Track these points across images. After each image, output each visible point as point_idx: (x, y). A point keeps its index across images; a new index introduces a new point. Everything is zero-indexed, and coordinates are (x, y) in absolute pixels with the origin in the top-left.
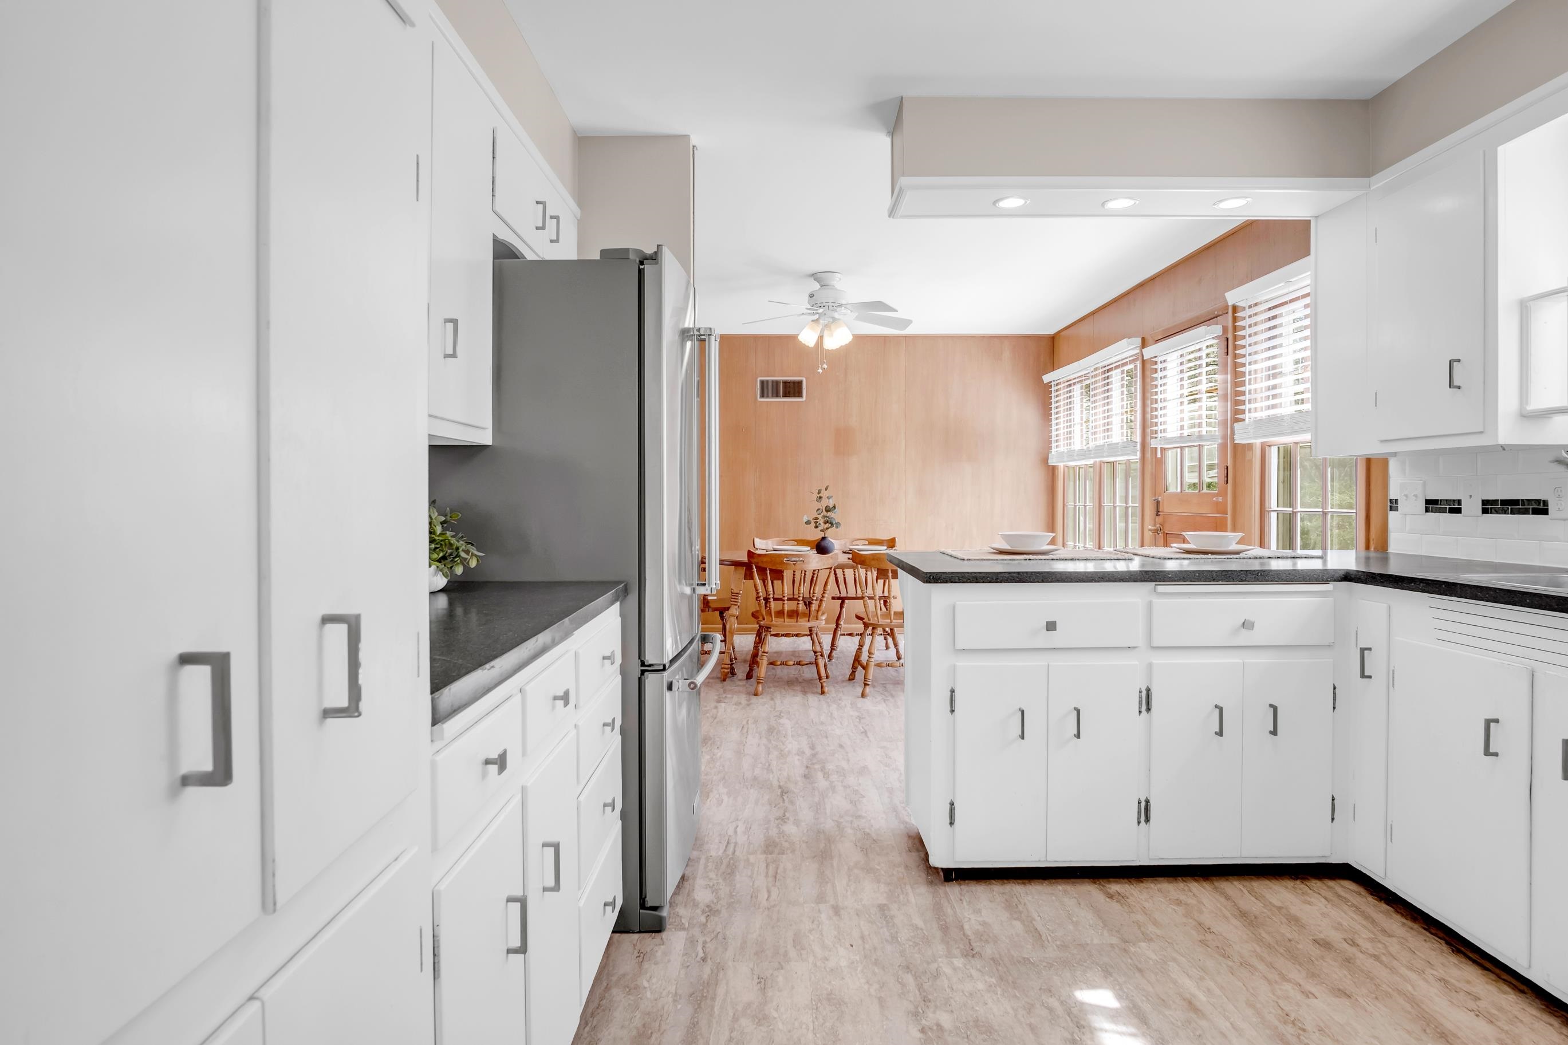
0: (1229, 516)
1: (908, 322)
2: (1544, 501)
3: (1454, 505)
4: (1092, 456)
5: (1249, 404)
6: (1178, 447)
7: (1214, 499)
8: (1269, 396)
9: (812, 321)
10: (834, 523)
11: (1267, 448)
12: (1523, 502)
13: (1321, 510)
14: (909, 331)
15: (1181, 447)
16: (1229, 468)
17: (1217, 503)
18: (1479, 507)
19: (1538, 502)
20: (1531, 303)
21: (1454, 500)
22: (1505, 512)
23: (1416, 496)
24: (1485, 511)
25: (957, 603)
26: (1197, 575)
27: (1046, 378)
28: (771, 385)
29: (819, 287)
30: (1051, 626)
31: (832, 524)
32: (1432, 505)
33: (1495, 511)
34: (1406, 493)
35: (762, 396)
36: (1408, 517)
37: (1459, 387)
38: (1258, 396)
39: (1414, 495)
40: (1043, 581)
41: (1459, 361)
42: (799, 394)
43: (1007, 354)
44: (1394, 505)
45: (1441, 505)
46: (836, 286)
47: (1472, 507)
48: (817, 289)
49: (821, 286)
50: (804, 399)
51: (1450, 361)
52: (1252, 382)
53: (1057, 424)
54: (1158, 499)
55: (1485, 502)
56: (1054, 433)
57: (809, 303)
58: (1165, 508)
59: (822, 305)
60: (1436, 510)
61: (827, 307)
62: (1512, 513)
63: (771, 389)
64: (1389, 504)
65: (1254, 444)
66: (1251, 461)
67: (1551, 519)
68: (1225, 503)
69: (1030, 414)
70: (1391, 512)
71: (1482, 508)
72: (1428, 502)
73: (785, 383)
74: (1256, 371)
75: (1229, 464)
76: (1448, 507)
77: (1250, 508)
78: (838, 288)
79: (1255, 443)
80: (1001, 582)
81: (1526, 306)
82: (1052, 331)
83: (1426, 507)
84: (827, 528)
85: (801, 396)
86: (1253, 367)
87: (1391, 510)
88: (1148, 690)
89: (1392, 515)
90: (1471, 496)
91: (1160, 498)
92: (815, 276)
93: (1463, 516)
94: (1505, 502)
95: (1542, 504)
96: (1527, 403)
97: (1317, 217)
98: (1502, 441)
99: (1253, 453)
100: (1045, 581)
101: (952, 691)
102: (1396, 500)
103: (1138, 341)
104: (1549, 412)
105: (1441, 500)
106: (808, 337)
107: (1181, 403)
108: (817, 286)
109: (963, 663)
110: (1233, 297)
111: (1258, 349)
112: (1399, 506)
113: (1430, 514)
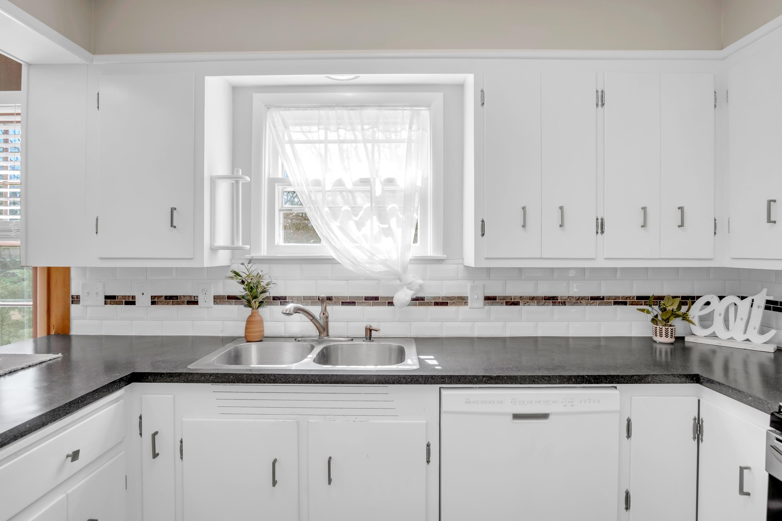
2: (195, 296)
3: (129, 299)
12: (182, 297)
18: (149, 301)
19: (191, 297)
21: (129, 296)
22: (168, 303)
23: (96, 293)
32: (110, 299)
33: (161, 303)
34: (86, 290)
36: (89, 309)
37: (175, 227)
39: (94, 292)
41: (175, 209)
44: (75, 300)
45: (117, 299)
55: (153, 297)
60: (114, 303)
62: (173, 304)
64: (71, 299)
70: (73, 305)
71: (151, 301)
72: (107, 297)
76: (124, 300)
81: (214, 181)
83: (105, 301)
87: (72, 303)
89: (74, 308)
90: (143, 294)
93: (136, 306)
94: (168, 297)
95: (194, 298)
96: (214, 242)
97: (29, 64)
98: (205, 265)
102: (78, 295)
105: (118, 296)
112: (81, 301)
113: (109, 306)
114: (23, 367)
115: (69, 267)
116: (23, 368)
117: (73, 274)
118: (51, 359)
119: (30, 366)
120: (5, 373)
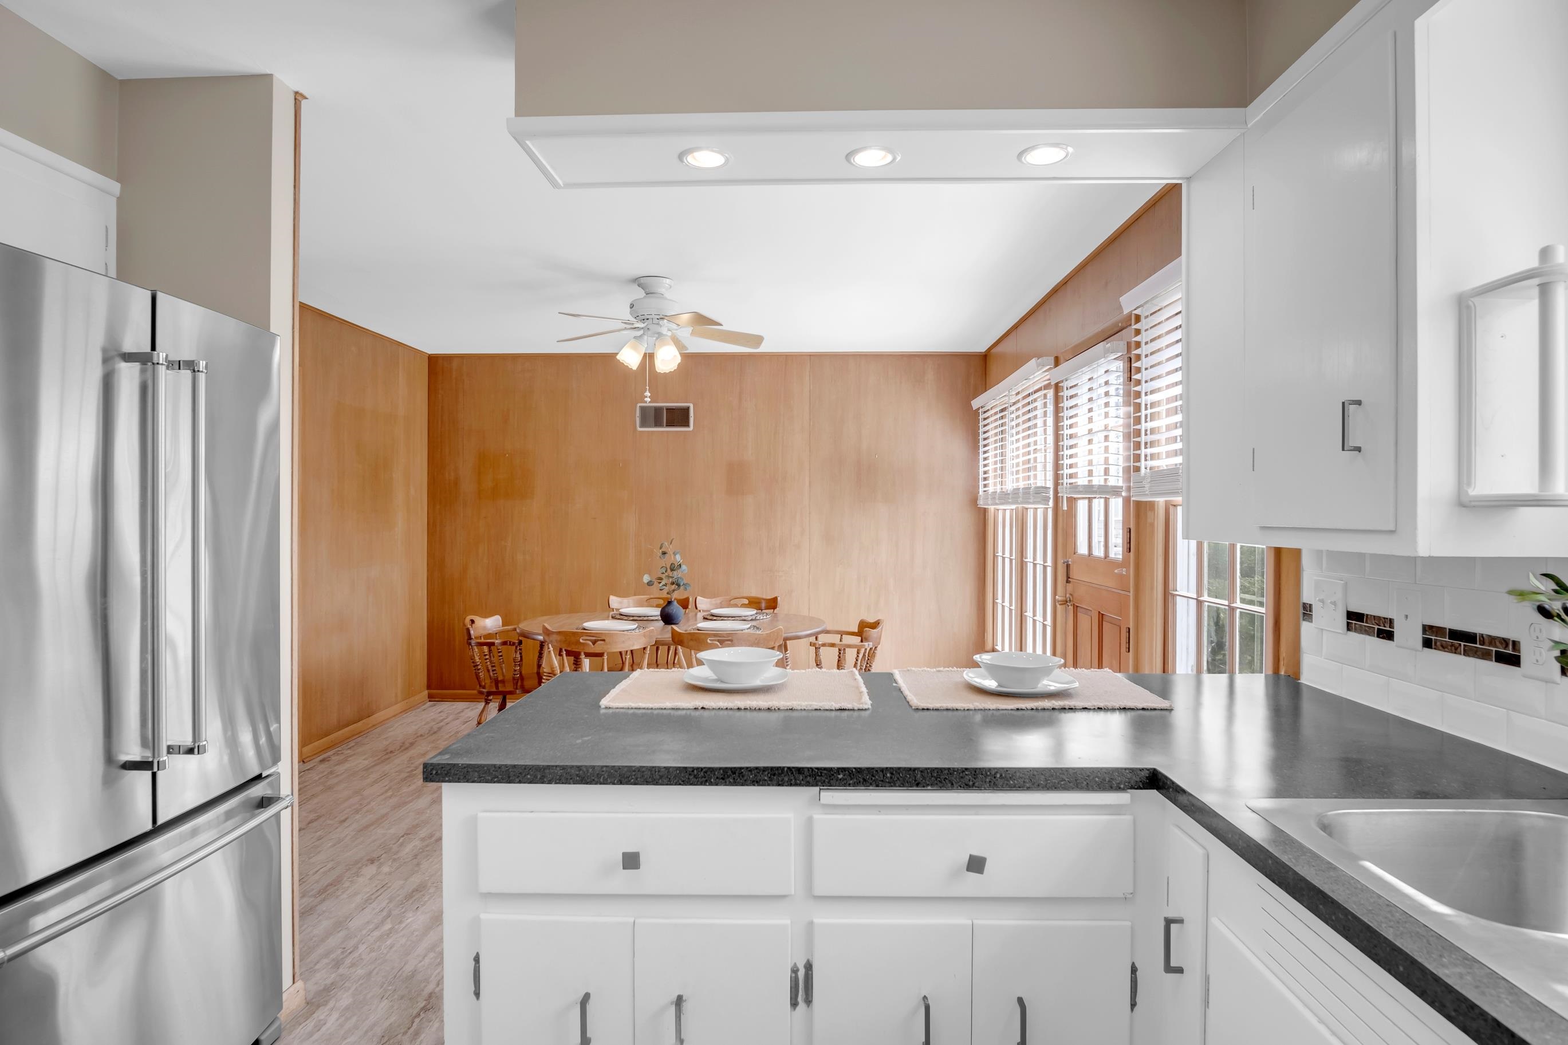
0: (1131, 594)
1: (758, 340)
2: (1514, 642)
3: (1385, 627)
4: (1010, 501)
5: (1145, 448)
6: (1086, 498)
7: (1116, 571)
8: (1176, 437)
9: (635, 337)
10: (682, 584)
11: (1171, 509)
12: (1483, 639)
13: (1226, 603)
14: (764, 348)
15: (1089, 498)
16: (1132, 531)
17: (1121, 575)
18: (1418, 637)
19: (1505, 642)
20: (1477, 300)
21: (1383, 618)
22: (1455, 650)
23: (1334, 603)
24: (1427, 644)
25: (481, 815)
26: (888, 775)
27: (976, 403)
28: (653, 413)
29: (645, 294)
30: (631, 861)
31: (679, 585)
32: (1355, 619)
33: (1442, 646)
34: (1321, 598)
35: (642, 425)
36: (1325, 635)
37: (1358, 449)
38: (1162, 437)
39: (1331, 603)
40: (621, 783)
41: (1359, 403)
42: (686, 424)
43: (930, 376)
44: (1307, 611)
45: (1367, 622)
46: (665, 295)
47: (1408, 633)
48: (642, 297)
49: (647, 294)
50: (691, 428)
51: (1343, 403)
52: (1149, 419)
53: (985, 459)
54: (1068, 561)
55: (1427, 629)
56: (982, 470)
57: (631, 314)
58: (1075, 574)
59: (643, 317)
60: (1360, 628)
61: (650, 321)
62: (1466, 653)
63: (656, 417)
64: (1302, 609)
65: (1156, 503)
66: (1152, 525)
67: (1525, 676)
68: (1128, 576)
69: (956, 447)
70: (1304, 622)
71: (1423, 637)
72: (1351, 616)
73: (670, 410)
74: (1153, 405)
75: (1132, 527)
76: (1376, 627)
77: (1152, 588)
78: (668, 298)
79: (1158, 502)
80: (550, 782)
81: (1468, 307)
82: (982, 348)
83: (1347, 622)
84: (674, 591)
85: (687, 425)
86: (1152, 398)
87: (1304, 619)
88: (809, 967)
89: (1305, 626)
90: (1407, 617)
91: (1070, 560)
92: (638, 281)
93: (1397, 646)
94: (1457, 635)
95: (1511, 647)
96: (1469, 484)
97: (1189, 179)
98: (1424, 549)
99: (1154, 513)
100: (623, 781)
101: (477, 959)
102: (1311, 605)
103: (1052, 360)
104: (1512, 503)
105: (1367, 615)
106: (630, 358)
107: (1089, 440)
108: (640, 293)
109: (494, 915)
110: (1128, 303)
111: (1162, 373)
112: (1313, 615)
113: (1353, 635)
114: (1086, 706)
115: (1279, 548)
116: (1085, 709)
117: (1306, 561)
118: (1145, 707)
119: (1100, 709)
120: (1042, 708)
